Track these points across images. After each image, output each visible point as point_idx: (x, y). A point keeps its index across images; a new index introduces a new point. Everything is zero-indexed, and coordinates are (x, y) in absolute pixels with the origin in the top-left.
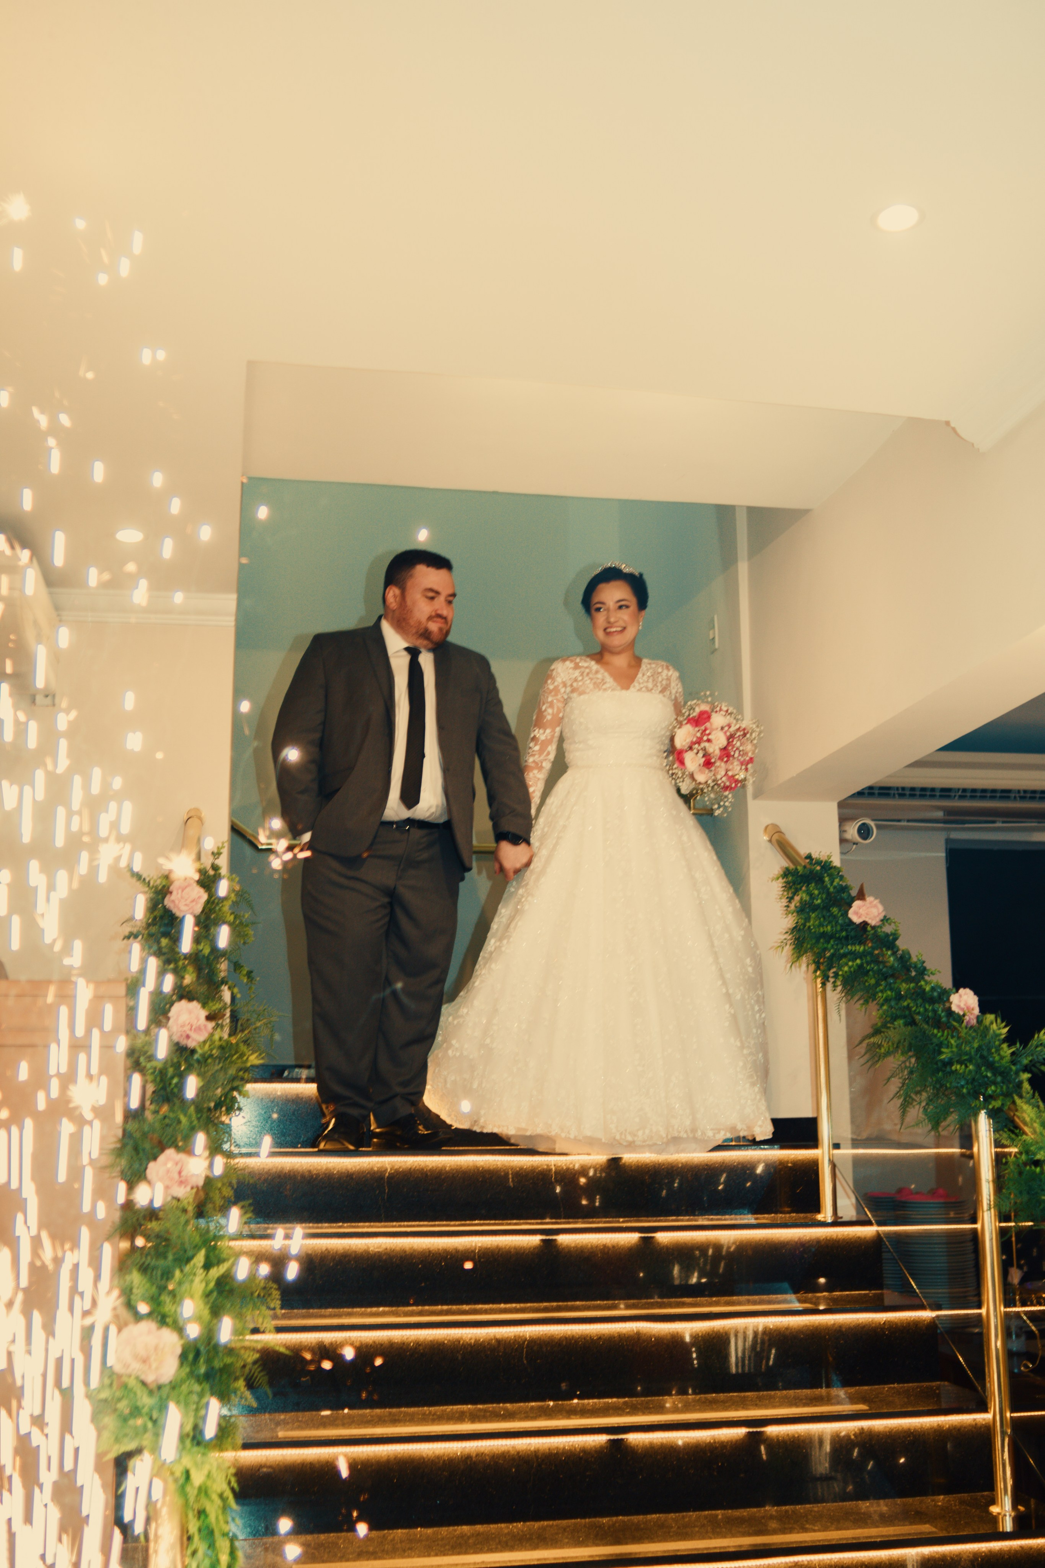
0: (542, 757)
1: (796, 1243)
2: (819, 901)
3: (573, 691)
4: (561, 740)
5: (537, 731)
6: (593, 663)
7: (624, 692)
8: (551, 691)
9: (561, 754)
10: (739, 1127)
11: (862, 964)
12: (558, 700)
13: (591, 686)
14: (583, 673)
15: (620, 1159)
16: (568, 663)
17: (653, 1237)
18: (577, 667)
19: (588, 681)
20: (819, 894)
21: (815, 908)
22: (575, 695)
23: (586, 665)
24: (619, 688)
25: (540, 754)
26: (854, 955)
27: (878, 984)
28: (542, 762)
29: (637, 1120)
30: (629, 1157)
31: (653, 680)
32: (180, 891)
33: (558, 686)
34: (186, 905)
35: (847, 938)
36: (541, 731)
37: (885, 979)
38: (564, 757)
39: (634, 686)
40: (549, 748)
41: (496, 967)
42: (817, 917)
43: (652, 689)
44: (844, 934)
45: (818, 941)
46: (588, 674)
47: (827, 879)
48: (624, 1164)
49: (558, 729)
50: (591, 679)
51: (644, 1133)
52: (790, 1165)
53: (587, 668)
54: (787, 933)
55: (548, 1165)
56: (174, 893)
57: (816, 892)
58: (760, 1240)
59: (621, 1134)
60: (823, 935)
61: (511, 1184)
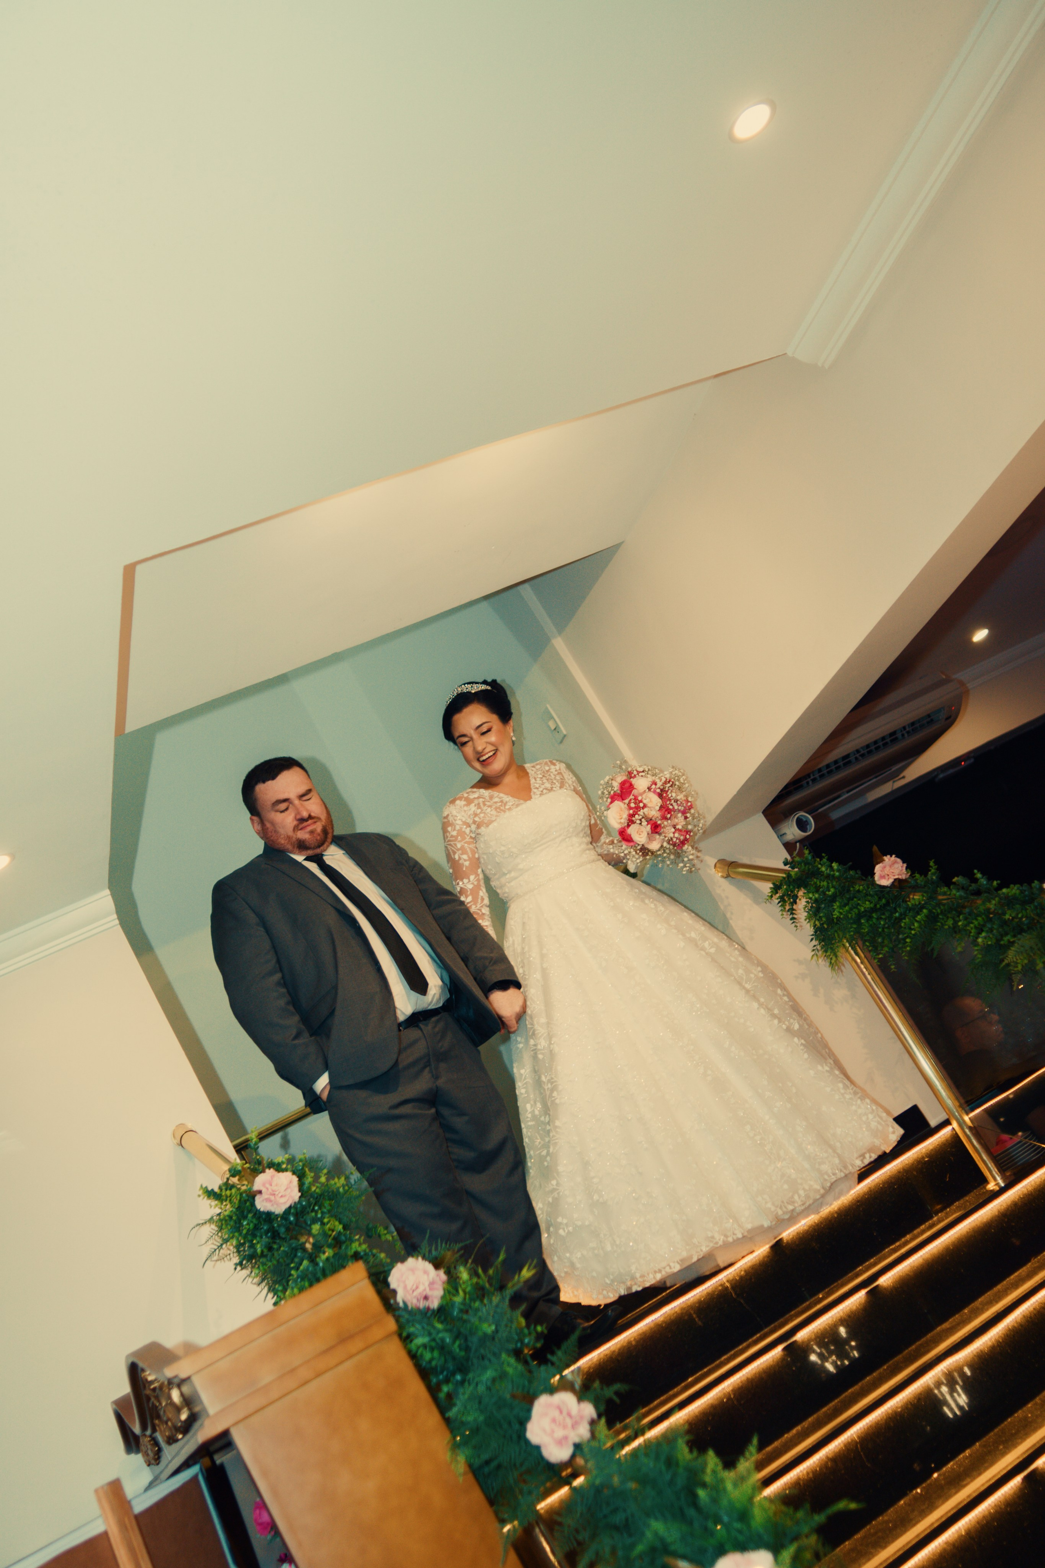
0: (479, 906)
1: (998, 1216)
2: (832, 890)
3: (478, 827)
4: (487, 880)
5: (461, 883)
6: (482, 791)
7: (529, 802)
8: (456, 837)
9: (492, 893)
10: (877, 1142)
11: (930, 911)
12: (468, 843)
13: (494, 812)
14: (479, 804)
15: (781, 1240)
16: (458, 802)
17: (877, 1286)
18: (469, 802)
19: (489, 809)
20: (828, 883)
21: (833, 899)
22: (483, 830)
23: (476, 795)
24: (522, 801)
25: (475, 904)
26: (918, 909)
27: (956, 922)
28: (480, 910)
29: (786, 1186)
30: (788, 1234)
31: (547, 780)
32: (268, 1186)
33: (461, 828)
34: (282, 1196)
35: (888, 903)
36: (465, 881)
37: (960, 913)
38: (498, 894)
39: (534, 793)
40: (481, 894)
41: (563, 1121)
42: (841, 907)
43: (552, 788)
44: (884, 901)
45: (860, 924)
46: (484, 802)
47: (823, 869)
48: (787, 1243)
49: (480, 871)
50: (489, 806)
51: (799, 1196)
52: (926, 1159)
53: (479, 798)
54: (812, 940)
55: (721, 1285)
56: (264, 1190)
57: (825, 883)
58: (967, 1232)
59: (781, 1208)
60: (860, 916)
61: (700, 1323)
